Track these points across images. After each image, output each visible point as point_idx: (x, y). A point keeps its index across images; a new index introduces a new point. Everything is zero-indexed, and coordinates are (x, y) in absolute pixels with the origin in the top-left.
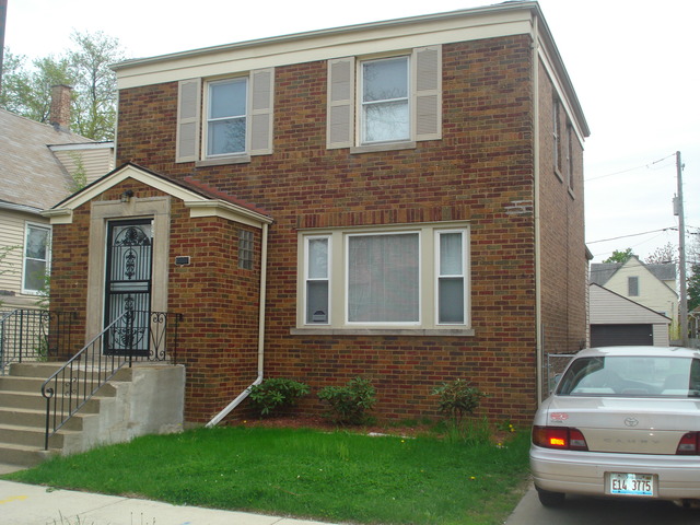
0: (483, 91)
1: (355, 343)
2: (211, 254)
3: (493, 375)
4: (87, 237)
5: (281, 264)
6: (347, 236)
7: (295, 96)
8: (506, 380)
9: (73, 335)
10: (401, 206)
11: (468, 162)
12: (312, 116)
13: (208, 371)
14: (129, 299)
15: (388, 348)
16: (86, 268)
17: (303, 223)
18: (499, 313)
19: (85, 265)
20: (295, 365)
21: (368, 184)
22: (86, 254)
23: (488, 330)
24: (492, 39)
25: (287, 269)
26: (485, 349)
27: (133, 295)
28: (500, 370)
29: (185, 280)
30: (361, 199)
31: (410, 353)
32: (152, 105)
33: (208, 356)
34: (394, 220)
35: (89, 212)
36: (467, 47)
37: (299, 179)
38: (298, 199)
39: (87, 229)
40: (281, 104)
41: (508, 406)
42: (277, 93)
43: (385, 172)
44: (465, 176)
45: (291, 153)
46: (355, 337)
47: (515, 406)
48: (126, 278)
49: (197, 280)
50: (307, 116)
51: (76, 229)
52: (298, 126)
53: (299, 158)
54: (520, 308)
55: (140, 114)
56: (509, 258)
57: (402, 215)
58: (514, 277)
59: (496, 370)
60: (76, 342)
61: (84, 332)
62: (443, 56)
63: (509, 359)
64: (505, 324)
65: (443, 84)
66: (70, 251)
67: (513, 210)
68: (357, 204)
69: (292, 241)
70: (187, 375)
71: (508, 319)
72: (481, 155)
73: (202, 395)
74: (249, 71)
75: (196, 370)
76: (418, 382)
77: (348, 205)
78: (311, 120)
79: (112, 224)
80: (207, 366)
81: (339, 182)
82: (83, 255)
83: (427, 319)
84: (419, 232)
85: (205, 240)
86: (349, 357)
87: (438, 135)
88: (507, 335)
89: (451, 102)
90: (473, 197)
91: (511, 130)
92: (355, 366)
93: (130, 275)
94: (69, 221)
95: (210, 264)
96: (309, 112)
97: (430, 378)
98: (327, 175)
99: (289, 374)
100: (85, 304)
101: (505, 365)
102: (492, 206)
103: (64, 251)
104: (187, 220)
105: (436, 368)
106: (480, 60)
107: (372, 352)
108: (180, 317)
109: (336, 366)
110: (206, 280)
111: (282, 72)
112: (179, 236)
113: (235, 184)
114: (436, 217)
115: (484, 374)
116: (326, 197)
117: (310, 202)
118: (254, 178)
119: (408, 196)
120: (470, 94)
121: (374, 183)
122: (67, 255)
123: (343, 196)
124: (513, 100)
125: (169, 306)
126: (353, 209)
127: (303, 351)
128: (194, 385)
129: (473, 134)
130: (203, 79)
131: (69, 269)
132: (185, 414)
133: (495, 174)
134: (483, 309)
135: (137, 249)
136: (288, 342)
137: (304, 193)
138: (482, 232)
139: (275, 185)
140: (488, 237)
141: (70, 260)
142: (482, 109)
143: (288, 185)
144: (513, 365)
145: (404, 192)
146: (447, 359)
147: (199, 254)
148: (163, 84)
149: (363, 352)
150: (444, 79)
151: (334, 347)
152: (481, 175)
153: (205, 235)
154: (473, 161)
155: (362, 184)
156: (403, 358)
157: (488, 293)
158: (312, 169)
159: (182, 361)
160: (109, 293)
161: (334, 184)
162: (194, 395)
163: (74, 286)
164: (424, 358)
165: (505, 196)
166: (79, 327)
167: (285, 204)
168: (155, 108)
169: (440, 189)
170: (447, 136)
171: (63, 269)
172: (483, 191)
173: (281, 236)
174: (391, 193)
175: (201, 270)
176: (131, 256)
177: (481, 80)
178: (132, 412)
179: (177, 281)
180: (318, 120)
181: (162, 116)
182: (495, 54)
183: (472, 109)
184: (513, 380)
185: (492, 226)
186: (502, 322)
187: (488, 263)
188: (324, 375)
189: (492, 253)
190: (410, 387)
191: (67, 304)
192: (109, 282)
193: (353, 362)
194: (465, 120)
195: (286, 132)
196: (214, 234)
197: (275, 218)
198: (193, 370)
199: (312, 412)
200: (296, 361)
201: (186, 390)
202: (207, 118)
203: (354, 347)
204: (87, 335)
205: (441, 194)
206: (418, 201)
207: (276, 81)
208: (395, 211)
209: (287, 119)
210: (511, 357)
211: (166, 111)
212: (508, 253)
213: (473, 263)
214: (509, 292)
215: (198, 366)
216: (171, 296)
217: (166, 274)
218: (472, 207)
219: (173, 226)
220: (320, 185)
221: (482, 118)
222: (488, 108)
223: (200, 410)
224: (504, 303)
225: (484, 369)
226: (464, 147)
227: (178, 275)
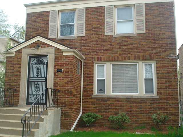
0: (159, 19)
1: (116, 100)
2: (71, 68)
3: (165, 111)
4: (20, 62)
5: (88, 73)
6: (111, 64)
7: (93, 17)
8: (169, 112)
9: (14, 97)
10: (132, 55)
11: (155, 41)
12: (99, 24)
13: (70, 111)
14: (37, 84)
15: (128, 102)
16: (20, 73)
17: (96, 59)
18: (167, 90)
19: (20, 72)
20: (93, 108)
21: (120, 47)
22: (20, 68)
23: (163, 96)
24: (161, 2)
25: (90, 75)
26: (162, 102)
27: (39, 83)
28: (168, 109)
29: (61, 78)
30: (117, 52)
31: (136, 104)
32: (39, 19)
33: (70, 105)
34: (129, 59)
35: (21, 53)
36: (153, 5)
37: (95, 45)
38: (94, 51)
39: (20, 58)
40: (88, 20)
41: (170, 121)
42: (86, 16)
43: (126, 43)
44: (154, 45)
45: (91, 36)
46: (116, 98)
47: (173, 121)
48: (36, 76)
49: (66, 78)
50: (97, 24)
51: (16, 59)
52: (94, 27)
53: (95, 38)
54: (174, 89)
55: (35, 21)
56: (169, 72)
57: (132, 57)
58: (172, 79)
59: (166, 109)
60: (16, 100)
61: (19, 96)
62: (145, 7)
63: (170, 106)
64: (169, 94)
65: (145, 16)
66: (13, 66)
67: (170, 57)
68: (116, 54)
69: (92, 65)
70: (61, 112)
71: (170, 92)
72: (159, 39)
73: (68, 120)
74: (76, 9)
75: (65, 110)
76: (139, 114)
77: (113, 54)
78: (99, 25)
79: (31, 57)
80: (70, 109)
81: (109, 46)
82: (18, 68)
83: (141, 92)
84: (138, 63)
85: (68, 63)
86: (114, 105)
87: (144, 32)
88: (170, 97)
89: (148, 21)
90: (157, 52)
91: (169, 31)
92: (116, 108)
93: (38, 75)
94: (13, 55)
95: (71, 72)
96: (98, 23)
97: (143, 112)
98: (105, 44)
99: (91, 111)
100: (19, 86)
101: (169, 107)
102: (163, 55)
103: (11, 66)
104: (61, 56)
105: (145, 109)
106: (158, 9)
107: (122, 103)
108: (59, 91)
109: (109, 108)
110: (69, 78)
111: (88, 9)
112: (58, 62)
113: (71, 46)
114: (144, 58)
115: (162, 111)
116: (104, 51)
117: (99, 53)
118: (78, 44)
119: (134, 51)
120: (155, 19)
121: (122, 47)
122: (12, 68)
123: (111, 51)
124: (169, 22)
125: (54, 87)
126: (114, 55)
127: (96, 103)
128: (64, 116)
129: (156, 32)
130: (59, 11)
131: (13, 73)
132: (61, 127)
133: (164, 45)
134: (161, 89)
135: (41, 66)
136: (90, 100)
137: (96, 50)
138: (160, 64)
139: (86, 47)
140: (162, 65)
141: (13, 70)
142: (159, 24)
143: (90, 47)
144: (172, 107)
145: (133, 50)
146: (149, 106)
147: (66, 68)
148: (44, 12)
149: (119, 103)
150: (145, 14)
151: (108, 102)
152: (159, 45)
153: (69, 61)
154: (156, 41)
155: (118, 47)
156: (133, 105)
157: (163, 84)
158: (99, 42)
159: (59, 107)
160: (29, 82)
161: (107, 47)
162: (64, 119)
163: (15, 79)
164: (141, 105)
165: (168, 52)
166: (17, 94)
167: (89, 53)
168: (41, 20)
169: (145, 49)
170: (147, 32)
171: (11, 73)
172: (160, 50)
173: (88, 64)
174: (128, 50)
175: (67, 74)
176: (38, 69)
177: (158, 15)
178: (48, 127)
179: (57, 78)
180: (101, 25)
181: (43, 22)
182: (162, 7)
183: (156, 24)
184: (172, 112)
185: (163, 62)
186: (168, 93)
187: (162, 74)
188: (104, 111)
189: (164, 71)
190: (136, 115)
191: (12, 86)
192: (29, 78)
193: (115, 107)
194: (153, 27)
195: (90, 29)
196: (72, 61)
197: (86, 58)
198: (63, 110)
199: (100, 124)
200: (94, 106)
201: (61, 118)
202: (60, 24)
203: (115, 102)
204: (20, 97)
205: (146, 51)
206: (138, 53)
207: (86, 12)
208: (130, 56)
209: (90, 25)
210: (171, 105)
211: (45, 21)
212: (169, 71)
213: (157, 74)
214: (170, 84)
215: (66, 109)
216: (55, 83)
217: (53, 75)
218: (157, 55)
219: (56, 58)
220: (102, 47)
221: (159, 27)
222: (161, 24)
223: (67, 125)
224: (168, 87)
225: (162, 109)
226: (153, 36)
227: (58, 76)
